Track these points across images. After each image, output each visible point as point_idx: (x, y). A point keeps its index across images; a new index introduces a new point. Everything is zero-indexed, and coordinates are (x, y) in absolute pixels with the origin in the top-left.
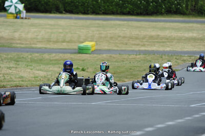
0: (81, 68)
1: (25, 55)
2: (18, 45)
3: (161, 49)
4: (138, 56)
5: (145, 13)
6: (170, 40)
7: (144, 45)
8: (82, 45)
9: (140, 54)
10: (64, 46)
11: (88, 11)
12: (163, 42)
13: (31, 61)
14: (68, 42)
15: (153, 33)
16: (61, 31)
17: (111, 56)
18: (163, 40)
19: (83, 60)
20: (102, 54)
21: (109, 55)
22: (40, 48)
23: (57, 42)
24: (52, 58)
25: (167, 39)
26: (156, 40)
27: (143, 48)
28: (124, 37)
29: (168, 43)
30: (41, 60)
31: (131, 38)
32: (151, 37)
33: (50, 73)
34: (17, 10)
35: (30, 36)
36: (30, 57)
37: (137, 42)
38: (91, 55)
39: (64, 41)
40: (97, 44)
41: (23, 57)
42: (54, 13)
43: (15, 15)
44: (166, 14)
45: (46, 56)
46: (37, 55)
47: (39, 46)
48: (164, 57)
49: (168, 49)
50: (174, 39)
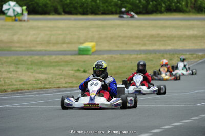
0: (82, 69)
1: (25, 58)
2: (18, 49)
3: (162, 48)
4: (139, 56)
5: (144, 12)
6: (171, 38)
7: (145, 45)
8: (82, 46)
9: (141, 54)
10: (65, 47)
11: (87, 11)
12: (164, 41)
13: (32, 64)
14: (68, 43)
15: (154, 32)
16: (60, 32)
17: (112, 57)
18: (164, 39)
19: (84, 62)
20: (103, 54)
21: (110, 55)
22: (40, 51)
23: (56, 44)
24: (52, 61)
25: (168, 37)
26: (157, 39)
27: (144, 48)
28: (125, 37)
29: (169, 42)
30: (41, 63)
31: (131, 37)
32: (152, 36)
33: (50, 76)
34: (16, 13)
35: (29, 38)
36: (30, 59)
37: (138, 41)
38: (92, 56)
39: (64, 43)
40: (97, 45)
41: (23, 61)
42: (53, 15)
43: (14, 18)
44: (166, 12)
45: (46, 58)
46: (37, 57)
47: (39, 48)
48: (165, 56)
49: (169, 48)
50: (175, 37)
